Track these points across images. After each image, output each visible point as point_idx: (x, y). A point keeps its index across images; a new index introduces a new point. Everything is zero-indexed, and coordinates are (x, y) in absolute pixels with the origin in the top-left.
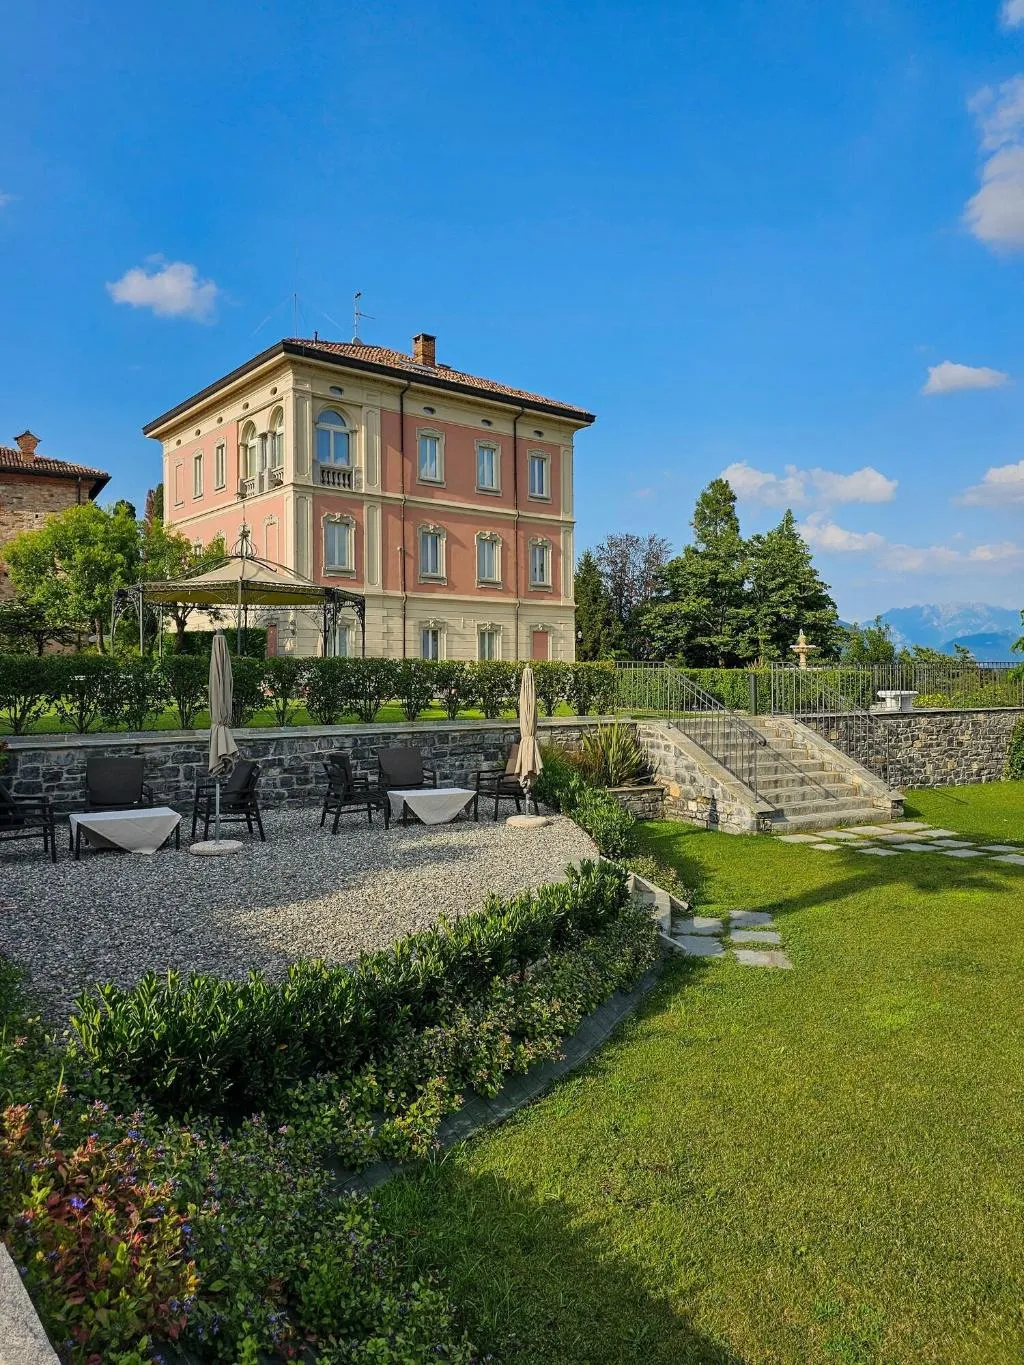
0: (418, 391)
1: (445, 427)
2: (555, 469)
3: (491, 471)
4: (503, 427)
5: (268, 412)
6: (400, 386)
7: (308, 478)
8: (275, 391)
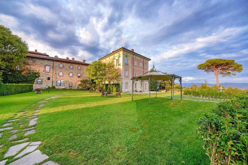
0: (135, 55)
1: (137, 59)
2: (147, 65)
3: (141, 65)
4: (142, 60)
5: (118, 56)
6: (133, 54)
7: (124, 65)
8: (119, 54)
